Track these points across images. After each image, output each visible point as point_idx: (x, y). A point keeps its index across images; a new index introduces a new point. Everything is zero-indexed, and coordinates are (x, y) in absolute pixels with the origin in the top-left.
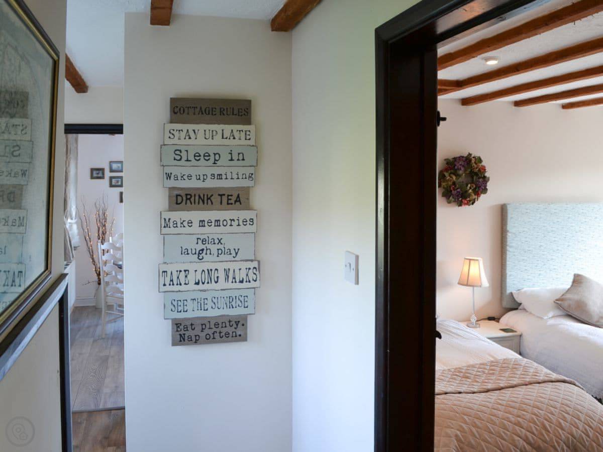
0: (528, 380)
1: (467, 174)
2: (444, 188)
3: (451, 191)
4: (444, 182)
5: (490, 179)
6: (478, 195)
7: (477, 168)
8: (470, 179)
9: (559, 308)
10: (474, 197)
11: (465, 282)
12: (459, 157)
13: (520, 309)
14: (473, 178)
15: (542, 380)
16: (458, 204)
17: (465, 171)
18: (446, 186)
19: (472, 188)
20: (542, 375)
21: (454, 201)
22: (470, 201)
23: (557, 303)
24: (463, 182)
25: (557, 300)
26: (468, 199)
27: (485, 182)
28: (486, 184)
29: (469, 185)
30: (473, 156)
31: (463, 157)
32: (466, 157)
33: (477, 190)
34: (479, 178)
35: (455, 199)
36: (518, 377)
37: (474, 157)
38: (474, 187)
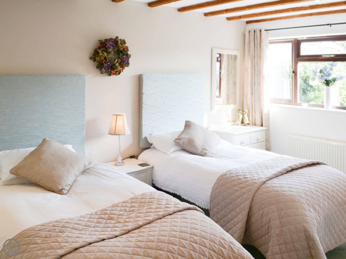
0: (161, 213)
1: (115, 52)
2: (98, 62)
3: (103, 64)
4: (97, 57)
5: (131, 56)
6: (123, 67)
7: (122, 48)
8: (117, 56)
9: (177, 145)
10: (120, 69)
11: (113, 133)
12: (109, 39)
13: (152, 148)
14: (119, 55)
15: (172, 212)
16: (108, 74)
17: (114, 49)
18: (99, 60)
19: (119, 62)
20: (172, 206)
21: (105, 72)
22: (117, 72)
23: (176, 142)
24: (112, 58)
25: (175, 140)
26: (116, 70)
27: (127, 58)
28: (129, 59)
29: (116, 60)
30: (119, 38)
31: (112, 39)
32: (114, 39)
33: (122, 63)
34: (124, 55)
35: (106, 71)
36: (153, 211)
37: (120, 40)
38: (120, 61)
